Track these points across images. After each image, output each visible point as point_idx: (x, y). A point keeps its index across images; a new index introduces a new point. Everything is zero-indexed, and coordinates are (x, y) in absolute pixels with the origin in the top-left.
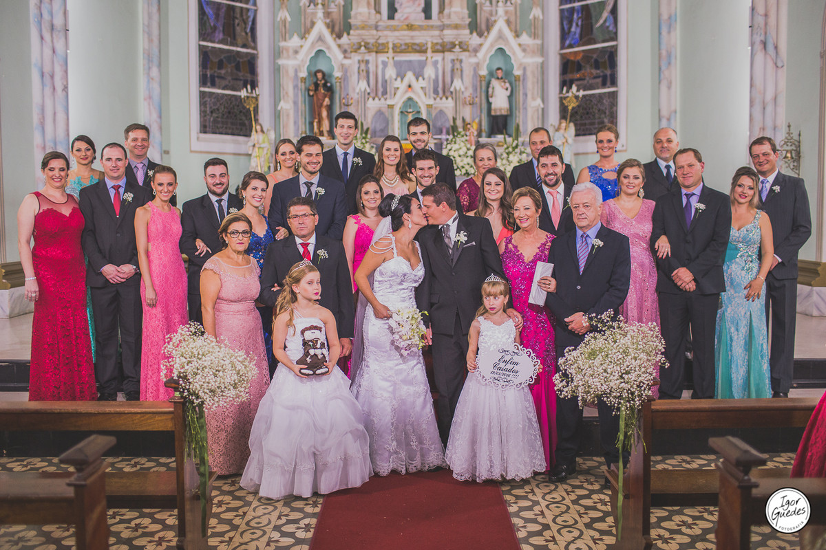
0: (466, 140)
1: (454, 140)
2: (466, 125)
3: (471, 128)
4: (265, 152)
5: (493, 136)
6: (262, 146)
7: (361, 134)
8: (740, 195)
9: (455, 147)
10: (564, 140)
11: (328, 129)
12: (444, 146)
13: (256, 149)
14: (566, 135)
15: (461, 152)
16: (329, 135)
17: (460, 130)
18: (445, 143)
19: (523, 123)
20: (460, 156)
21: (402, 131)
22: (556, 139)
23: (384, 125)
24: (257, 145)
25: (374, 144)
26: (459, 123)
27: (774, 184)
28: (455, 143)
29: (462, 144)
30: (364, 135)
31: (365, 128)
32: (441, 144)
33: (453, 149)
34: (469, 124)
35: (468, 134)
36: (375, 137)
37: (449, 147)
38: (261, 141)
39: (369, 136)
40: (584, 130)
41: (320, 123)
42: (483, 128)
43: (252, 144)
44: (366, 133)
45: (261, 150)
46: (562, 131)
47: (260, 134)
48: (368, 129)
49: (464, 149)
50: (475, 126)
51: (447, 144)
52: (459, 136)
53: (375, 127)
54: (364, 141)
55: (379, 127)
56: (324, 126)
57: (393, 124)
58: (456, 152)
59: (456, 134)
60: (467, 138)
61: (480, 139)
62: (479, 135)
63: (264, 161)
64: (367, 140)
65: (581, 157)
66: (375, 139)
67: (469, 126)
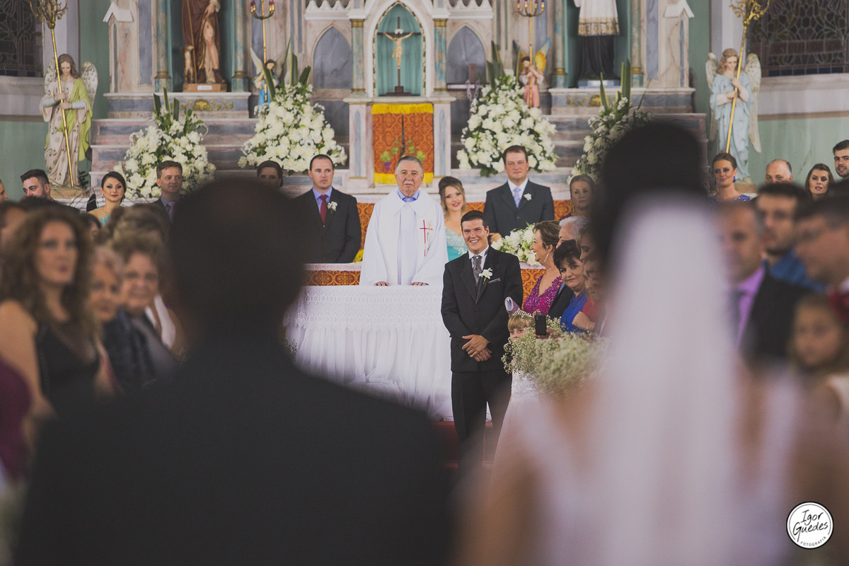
0: (521, 97)
1: (493, 95)
2: (520, 61)
3: (532, 68)
4: (81, 119)
5: (580, 82)
6: (75, 105)
7: (293, 84)
8: (453, 205)
9: (496, 110)
10: (733, 94)
11: (216, 67)
12: (473, 110)
13: (60, 113)
14: (736, 83)
15: (509, 123)
16: (218, 81)
17: (509, 72)
18: (475, 102)
19: (649, 52)
20: (505, 131)
21: (381, 74)
22: (715, 90)
23: (343, 60)
24: (64, 105)
25: (320, 103)
26: (506, 56)
27: (525, 193)
28: (496, 103)
29: (511, 105)
30: (299, 85)
31: (301, 67)
32: (467, 103)
33: (492, 115)
34: (528, 59)
35: (524, 79)
36: (322, 86)
37: (483, 110)
38: (71, 94)
39: (310, 88)
40: (798, 61)
41: (198, 54)
42: (559, 65)
43: (52, 101)
44: (304, 80)
45: (71, 115)
46: (729, 73)
47: (70, 78)
48: (307, 70)
49: (515, 116)
50: (541, 63)
51: (480, 104)
52: (504, 87)
53: (322, 64)
54: (299, 97)
55: (330, 64)
56: (207, 59)
57: (362, 61)
58: (498, 123)
59: (497, 82)
60: (523, 91)
61: (550, 90)
62: (551, 81)
63: (78, 139)
64: (307, 95)
65: (791, 122)
66: (322, 90)
67: (526, 63)
